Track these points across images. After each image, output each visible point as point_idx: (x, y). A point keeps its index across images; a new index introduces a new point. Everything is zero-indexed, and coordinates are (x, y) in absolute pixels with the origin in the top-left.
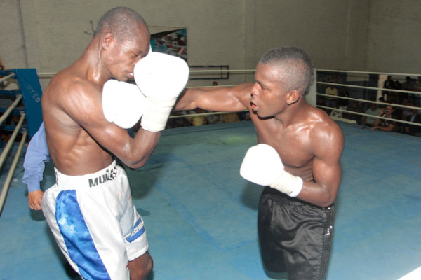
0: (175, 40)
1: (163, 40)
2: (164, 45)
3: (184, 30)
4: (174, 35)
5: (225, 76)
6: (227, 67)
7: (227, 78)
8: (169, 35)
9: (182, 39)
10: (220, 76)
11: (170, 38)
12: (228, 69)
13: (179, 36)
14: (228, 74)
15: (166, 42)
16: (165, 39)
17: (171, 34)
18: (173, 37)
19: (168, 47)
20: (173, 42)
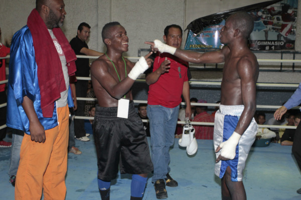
9: (290, 11)
15: (264, 16)
16: (263, 13)
17: (274, 5)
18: (276, 9)
19: (266, 23)
20: (275, 17)
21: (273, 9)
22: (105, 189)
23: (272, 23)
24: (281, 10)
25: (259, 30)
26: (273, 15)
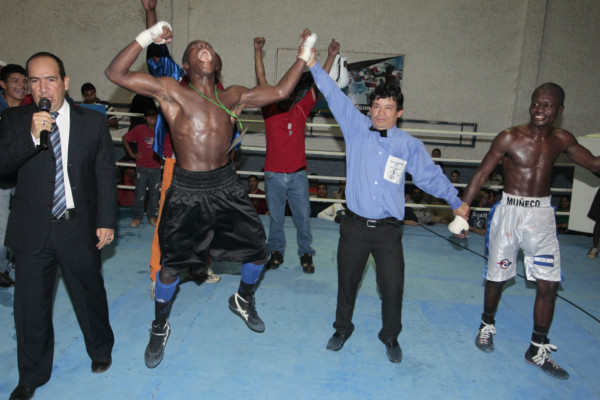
0: (383, 74)
1: (361, 74)
2: (363, 82)
3: (399, 59)
4: (381, 67)
5: (470, 143)
6: (475, 127)
7: (473, 146)
8: (371, 67)
9: (394, 73)
10: (458, 142)
11: (373, 72)
12: (475, 131)
13: (390, 69)
14: (474, 140)
15: (366, 77)
16: (365, 73)
17: (377, 65)
18: (379, 69)
19: (368, 85)
20: (379, 78)
21: (376, 69)
22: (162, 301)
23: (374, 85)
24: (385, 71)
25: (360, 93)
26: (376, 76)
